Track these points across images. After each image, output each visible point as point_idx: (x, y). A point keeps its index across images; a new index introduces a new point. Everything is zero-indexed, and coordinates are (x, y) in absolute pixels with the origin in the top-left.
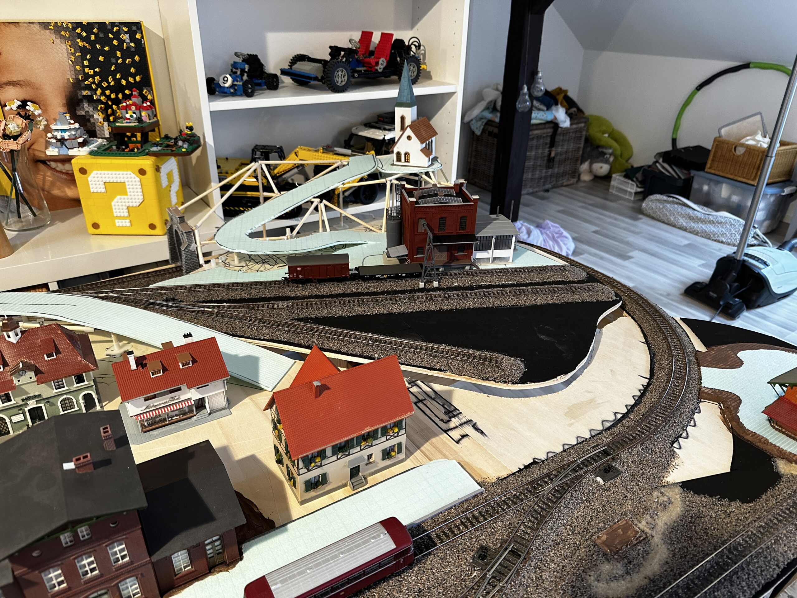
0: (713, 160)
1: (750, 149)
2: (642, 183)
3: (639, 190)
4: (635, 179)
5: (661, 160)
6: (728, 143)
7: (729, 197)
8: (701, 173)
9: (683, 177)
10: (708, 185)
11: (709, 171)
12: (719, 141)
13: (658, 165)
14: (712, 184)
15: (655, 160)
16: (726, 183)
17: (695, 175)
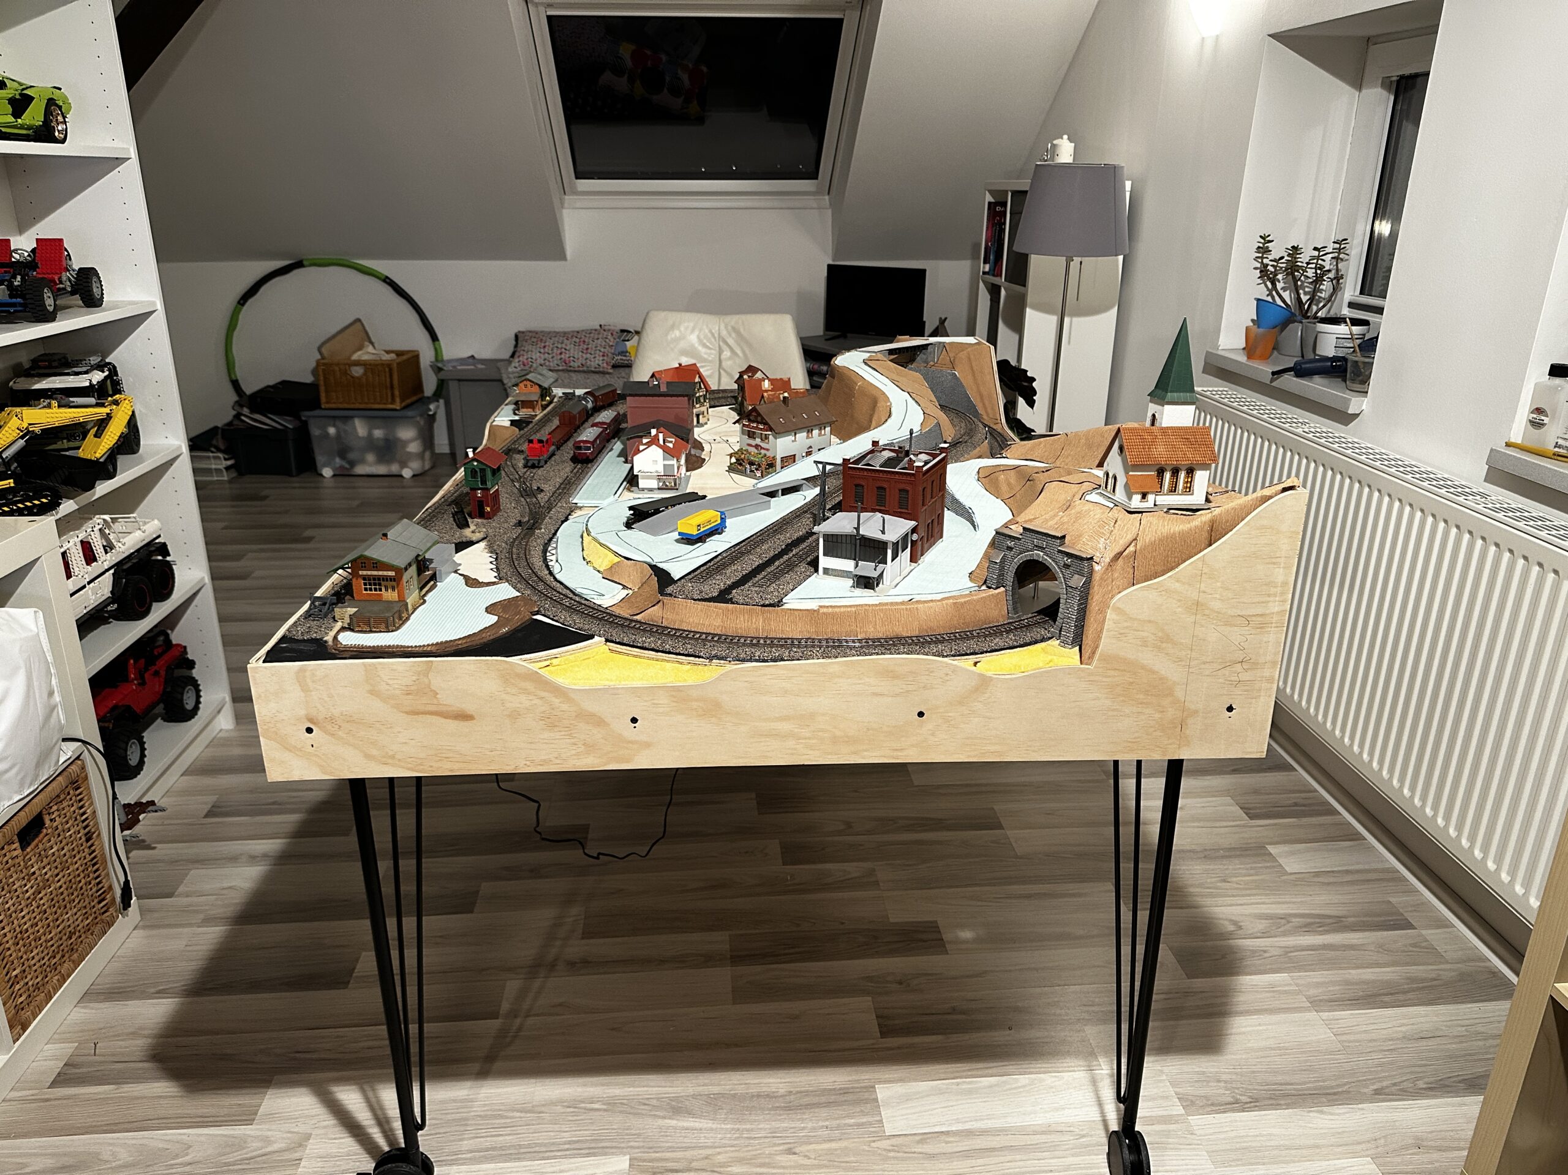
0: (327, 392)
1: (370, 365)
2: (229, 452)
3: (229, 463)
4: (213, 449)
5: (246, 411)
6: (338, 364)
7: (370, 434)
8: (317, 412)
9: (290, 426)
10: (334, 426)
11: (327, 406)
12: (324, 364)
13: (243, 418)
14: (338, 423)
15: (234, 413)
16: (358, 417)
17: (309, 417)
